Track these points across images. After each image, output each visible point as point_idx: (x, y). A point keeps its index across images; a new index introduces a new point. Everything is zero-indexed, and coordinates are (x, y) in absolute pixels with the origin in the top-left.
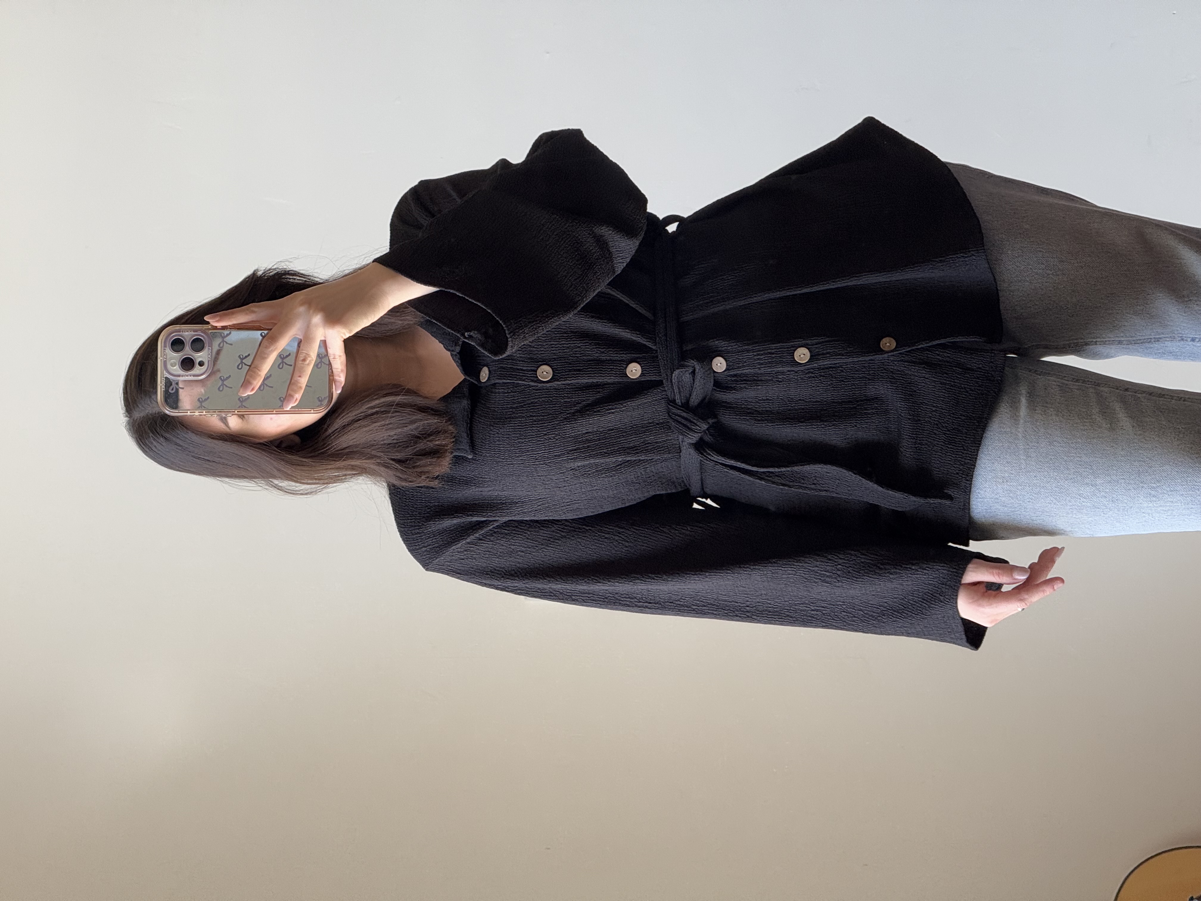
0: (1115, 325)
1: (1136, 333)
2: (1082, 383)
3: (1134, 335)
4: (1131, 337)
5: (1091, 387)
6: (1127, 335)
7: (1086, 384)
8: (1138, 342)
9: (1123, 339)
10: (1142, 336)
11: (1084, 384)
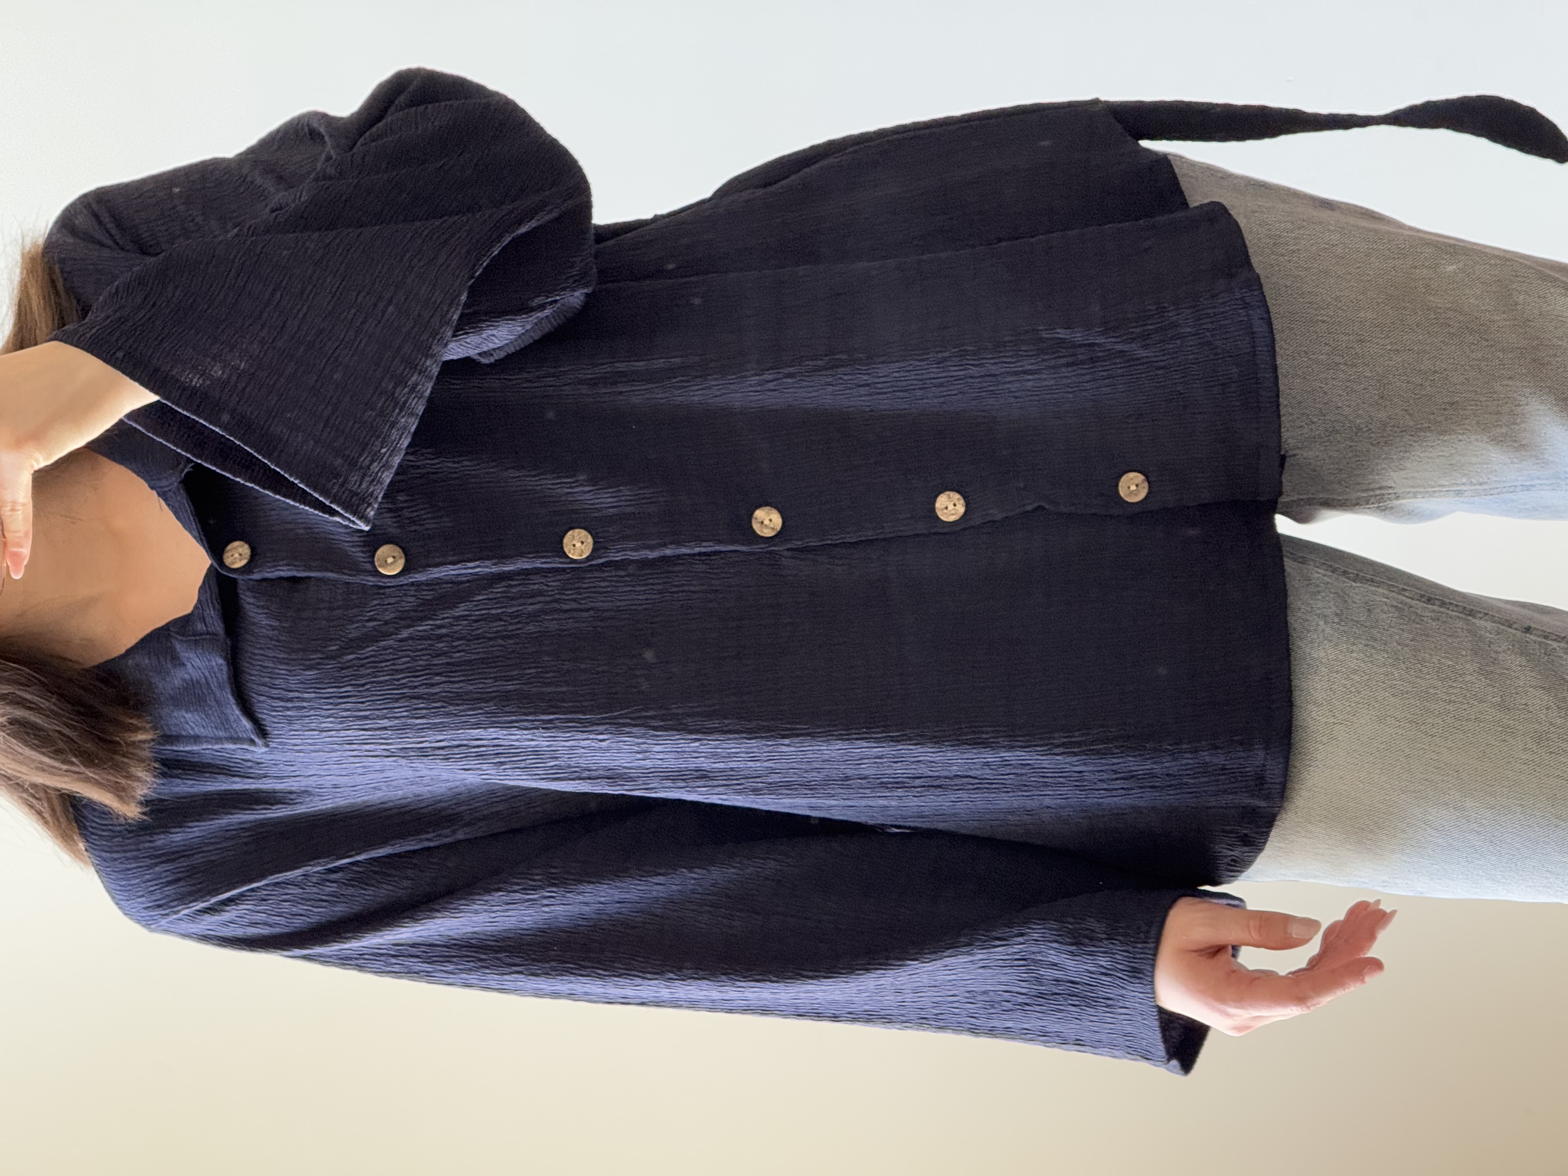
0: (1454, 462)
1: (1490, 476)
2: (1441, 606)
3: (1485, 480)
4: (1481, 484)
5: (1458, 617)
6: (1473, 480)
7: (1448, 609)
8: (1492, 492)
9: (1463, 488)
10: (1499, 482)
11: (1442, 610)
